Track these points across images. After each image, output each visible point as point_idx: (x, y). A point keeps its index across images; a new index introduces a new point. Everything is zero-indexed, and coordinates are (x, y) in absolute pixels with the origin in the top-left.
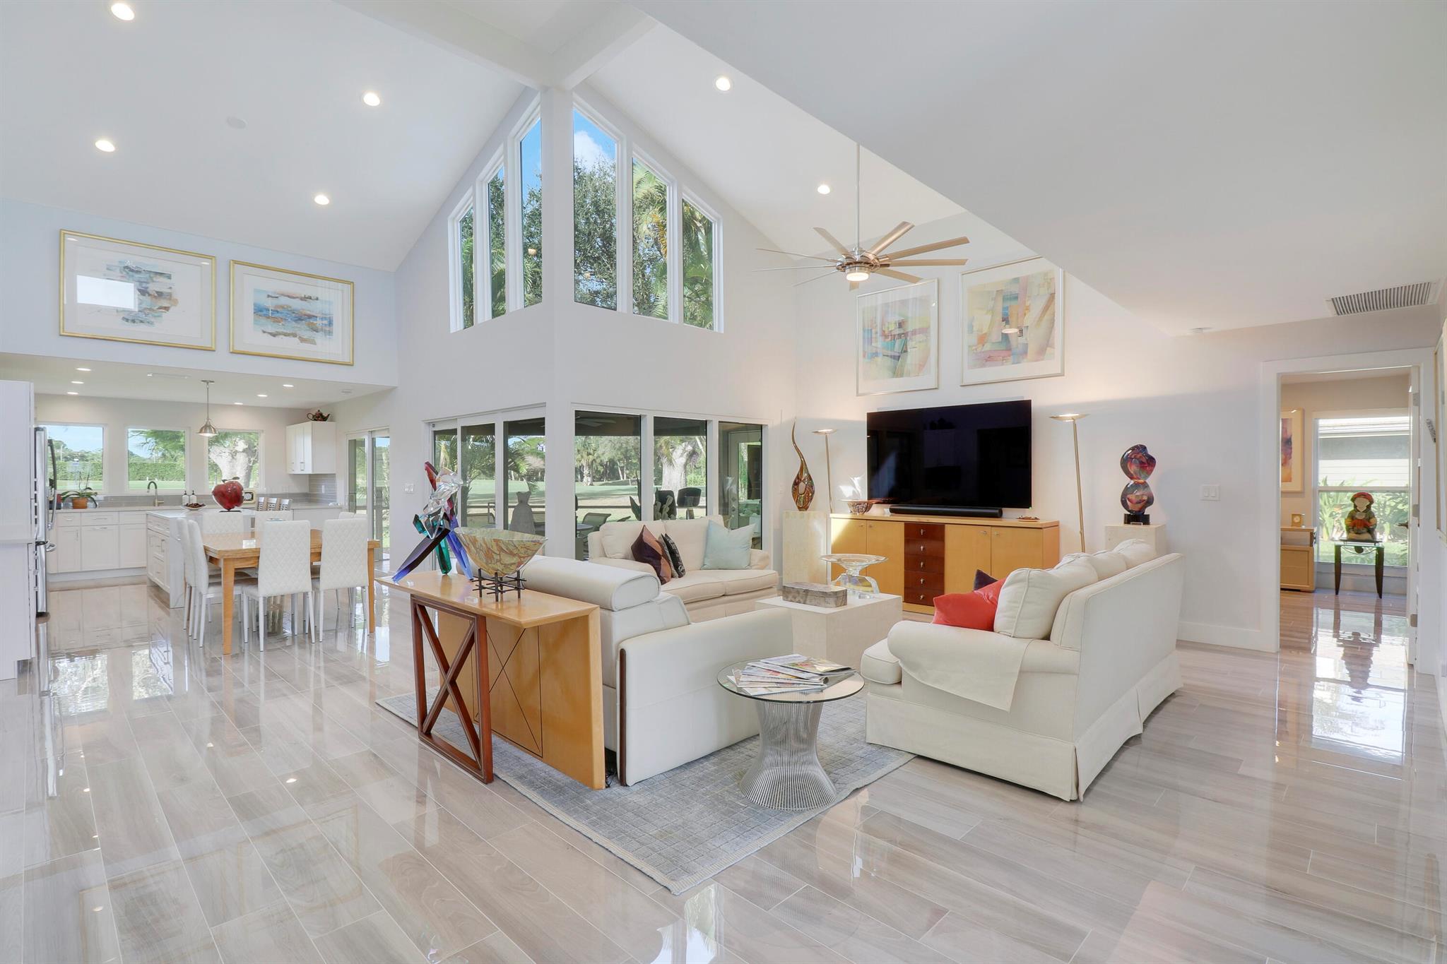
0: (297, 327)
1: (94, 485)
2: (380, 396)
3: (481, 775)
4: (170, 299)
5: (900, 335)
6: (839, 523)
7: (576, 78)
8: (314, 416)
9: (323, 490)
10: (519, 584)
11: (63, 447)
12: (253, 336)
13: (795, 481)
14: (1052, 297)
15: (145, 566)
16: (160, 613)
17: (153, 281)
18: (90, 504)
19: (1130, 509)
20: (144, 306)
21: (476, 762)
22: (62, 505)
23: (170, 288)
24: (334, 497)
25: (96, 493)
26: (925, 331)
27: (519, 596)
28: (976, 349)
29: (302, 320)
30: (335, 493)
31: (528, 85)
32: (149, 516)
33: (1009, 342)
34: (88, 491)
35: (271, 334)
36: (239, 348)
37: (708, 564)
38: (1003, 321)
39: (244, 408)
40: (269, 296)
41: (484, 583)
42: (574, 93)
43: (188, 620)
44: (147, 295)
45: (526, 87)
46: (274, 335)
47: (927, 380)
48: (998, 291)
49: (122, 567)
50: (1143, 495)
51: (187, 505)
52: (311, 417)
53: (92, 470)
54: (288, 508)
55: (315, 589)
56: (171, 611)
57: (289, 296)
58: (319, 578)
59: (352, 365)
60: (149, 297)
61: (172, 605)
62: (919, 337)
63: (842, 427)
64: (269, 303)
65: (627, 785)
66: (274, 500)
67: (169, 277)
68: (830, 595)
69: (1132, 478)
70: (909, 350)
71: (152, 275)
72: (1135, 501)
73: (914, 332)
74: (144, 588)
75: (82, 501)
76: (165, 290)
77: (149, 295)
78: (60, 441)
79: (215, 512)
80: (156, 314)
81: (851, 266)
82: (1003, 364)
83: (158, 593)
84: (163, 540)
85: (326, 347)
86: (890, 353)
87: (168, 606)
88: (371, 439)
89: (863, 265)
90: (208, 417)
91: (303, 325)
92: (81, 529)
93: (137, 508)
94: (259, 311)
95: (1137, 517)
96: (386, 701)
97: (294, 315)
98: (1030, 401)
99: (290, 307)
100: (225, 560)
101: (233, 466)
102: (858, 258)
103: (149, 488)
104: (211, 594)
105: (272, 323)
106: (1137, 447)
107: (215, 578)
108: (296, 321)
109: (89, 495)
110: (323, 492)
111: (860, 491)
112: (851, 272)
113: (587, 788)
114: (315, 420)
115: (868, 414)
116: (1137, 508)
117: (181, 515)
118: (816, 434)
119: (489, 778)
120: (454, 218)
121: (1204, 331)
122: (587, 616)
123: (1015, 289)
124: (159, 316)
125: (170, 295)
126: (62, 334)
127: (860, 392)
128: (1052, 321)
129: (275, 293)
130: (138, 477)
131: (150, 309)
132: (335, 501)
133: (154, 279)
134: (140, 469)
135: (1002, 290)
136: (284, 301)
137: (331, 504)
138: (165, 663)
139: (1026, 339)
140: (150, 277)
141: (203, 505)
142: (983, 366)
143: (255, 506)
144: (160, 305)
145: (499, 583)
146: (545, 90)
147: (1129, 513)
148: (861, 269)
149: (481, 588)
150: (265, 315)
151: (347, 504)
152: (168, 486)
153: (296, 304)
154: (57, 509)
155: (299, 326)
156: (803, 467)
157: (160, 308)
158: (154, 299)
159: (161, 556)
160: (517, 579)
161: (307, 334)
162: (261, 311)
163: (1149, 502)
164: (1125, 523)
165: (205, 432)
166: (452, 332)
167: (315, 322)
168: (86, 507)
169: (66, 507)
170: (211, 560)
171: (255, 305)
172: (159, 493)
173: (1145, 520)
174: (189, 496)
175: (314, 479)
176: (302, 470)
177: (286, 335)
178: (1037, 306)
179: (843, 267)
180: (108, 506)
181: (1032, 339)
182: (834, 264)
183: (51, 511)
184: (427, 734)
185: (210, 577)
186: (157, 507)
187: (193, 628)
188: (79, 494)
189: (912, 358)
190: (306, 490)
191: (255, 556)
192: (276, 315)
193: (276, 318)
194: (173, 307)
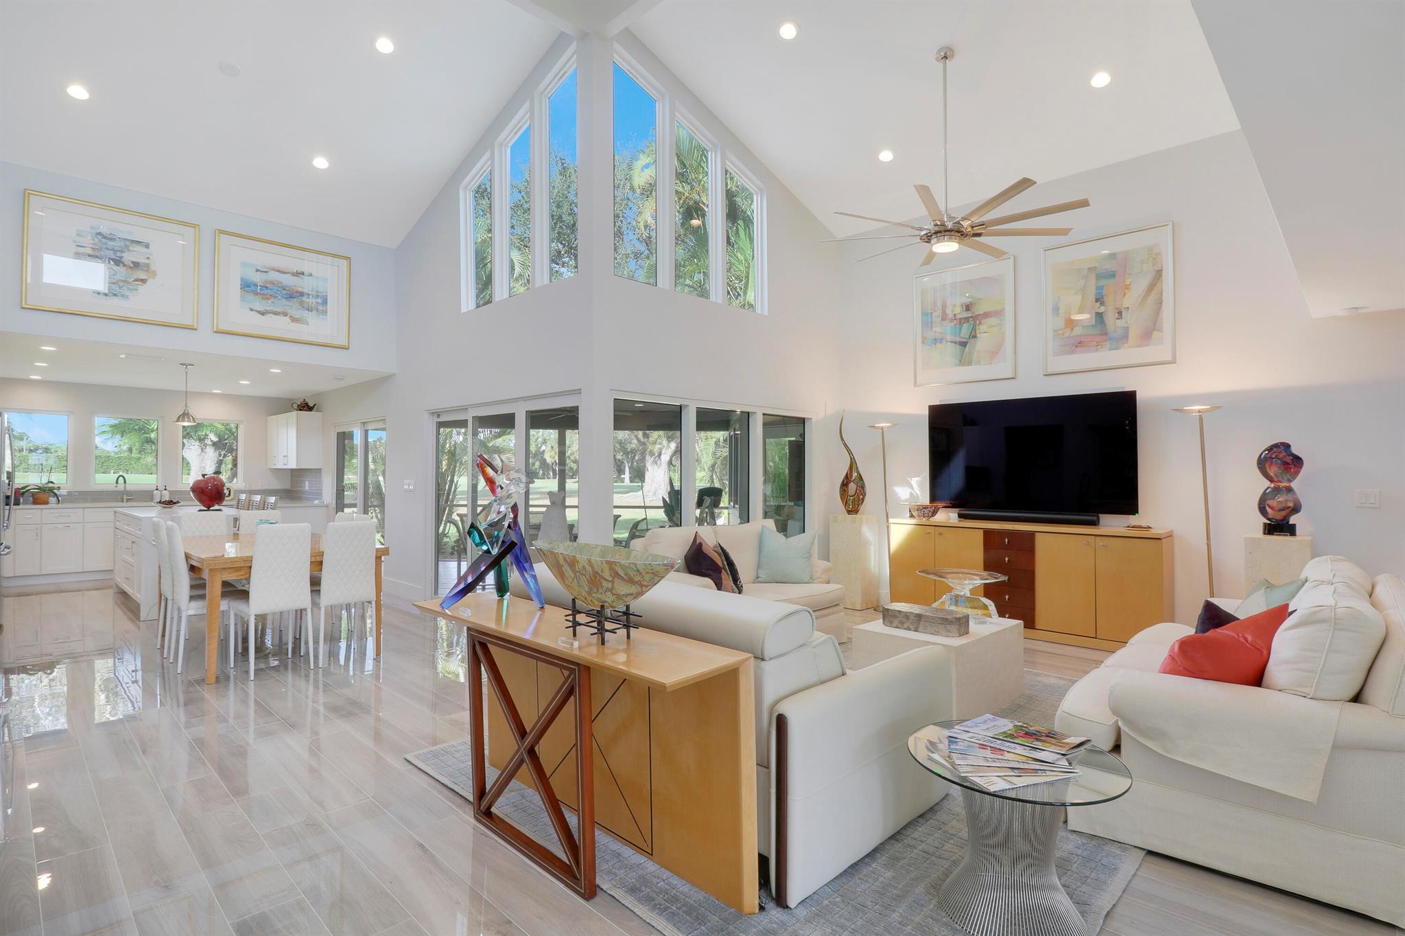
0: (288, 306)
1: (59, 479)
2: (376, 384)
3: (581, 888)
4: (147, 271)
5: (967, 319)
6: (901, 530)
7: (616, 26)
8: (298, 406)
9: (307, 486)
10: (628, 620)
11: (27, 439)
12: (240, 314)
13: (843, 481)
14: (1159, 274)
15: (111, 569)
16: (129, 625)
17: (129, 250)
18: (53, 500)
19: (1270, 517)
20: (118, 277)
21: (569, 867)
22: (21, 500)
23: (148, 258)
24: (319, 494)
25: (59, 488)
26: (999, 313)
27: (628, 636)
28: (1063, 334)
29: (294, 298)
30: (321, 490)
31: (563, 30)
32: (117, 515)
33: (1105, 325)
34: (50, 485)
35: (260, 313)
36: (223, 327)
37: (763, 576)
38: (1096, 302)
39: (223, 397)
40: (257, 270)
41: (581, 618)
42: (615, 42)
43: (163, 636)
44: (122, 265)
45: (562, 32)
46: (262, 313)
47: (1002, 368)
48: (1089, 268)
49: (85, 570)
50: (1286, 501)
51: (160, 502)
52: (295, 406)
53: (56, 463)
54: (274, 507)
55: (315, 604)
56: (142, 624)
57: (279, 271)
58: (319, 591)
59: (348, 349)
60: (125, 268)
61: (143, 615)
62: (992, 321)
63: (899, 421)
64: (258, 278)
65: (787, 907)
66: (258, 498)
67: (147, 246)
68: (952, 622)
69: (1272, 481)
70: (978, 335)
71: (128, 243)
72: (1277, 509)
73: (986, 315)
74: (110, 593)
75: (42, 496)
76: (142, 260)
77: (124, 265)
78: (24, 433)
79: (191, 510)
80: (131, 287)
81: (939, 235)
82: (1096, 351)
83: (127, 602)
84: (133, 542)
85: (317, 327)
86: (958, 339)
87: (138, 617)
88: (363, 432)
89: (953, 233)
90: (186, 404)
91: (294, 303)
92: (41, 528)
93: (104, 504)
94: (247, 286)
95: (1279, 526)
96: (417, 757)
97: (284, 292)
98: (1135, 391)
99: (281, 283)
100: (211, 570)
101: (202, 460)
102: (950, 225)
103: (117, 482)
104: (193, 609)
105: (260, 300)
106: (1276, 446)
107: (198, 588)
108: (286, 298)
109: (51, 490)
110: (307, 488)
111: (918, 492)
112: (938, 241)
113: (732, 910)
114: (301, 410)
115: (930, 406)
116: (1279, 516)
117: (151, 513)
118: (872, 429)
119: (590, 892)
120: (466, 187)
121: (1360, 311)
122: (738, 668)
123: (1110, 266)
124: (135, 289)
125: (148, 266)
126: (24, 306)
127: (918, 382)
128: (1160, 303)
129: (264, 266)
130: (102, 470)
131: (124, 281)
132: (321, 499)
133: (130, 248)
134: (105, 463)
135: (1095, 267)
136: (274, 276)
137: (316, 502)
138: (133, 682)
139: (1126, 322)
140: (125, 245)
141: (178, 502)
142: (1072, 352)
143: (234, 503)
144: (136, 277)
145: (599, 616)
146: (584, 37)
147: (1269, 522)
148: (950, 239)
149: (576, 624)
150: (252, 291)
151: (334, 502)
152: (138, 480)
153: (288, 280)
154: (14, 505)
155: (290, 304)
156: (853, 465)
157: (136, 280)
158: (130, 270)
159: (131, 560)
160: (627, 613)
161: (297, 313)
163: (1296, 509)
164: (1265, 534)
165: (183, 421)
166: (462, 312)
167: (308, 300)
168: (47, 503)
169: (25, 503)
170: (192, 569)
171: (242, 279)
172: (129, 488)
173: (1291, 530)
174: (161, 491)
175: (297, 475)
176: (286, 465)
177: (276, 313)
178: (1139, 286)
179: (928, 238)
180: (72, 502)
181: (1134, 321)
182: (917, 232)
183: (8, 507)
184: (486, 815)
185: (192, 587)
186: (125, 504)
187: (169, 648)
188: (39, 488)
189: (983, 343)
190: (288, 487)
191: (245, 566)
192: (265, 291)
193: (265, 295)
194: (151, 279)
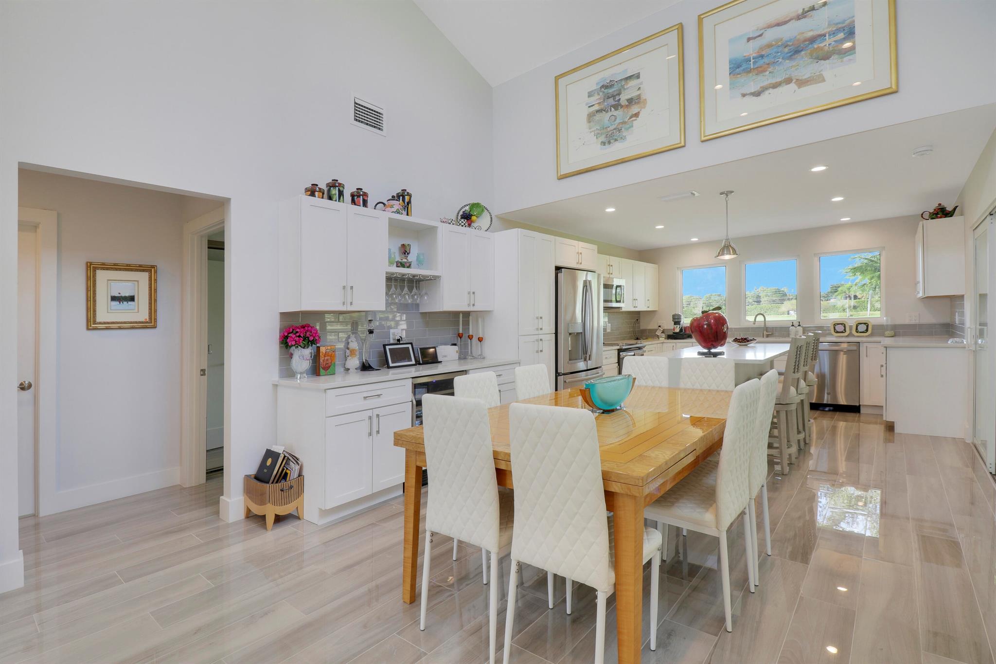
0: (792, 67)
4: (639, 103)
8: (931, 214)
9: (957, 319)
12: (729, 108)
17: (625, 90)
23: (639, 89)
29: (801, 51)
35: (753, 94)
36: (712, 131)
39: (859, 225)
40: (749, 39)
44: (620, 108)
46: (757, 94)
52: (926, 215)
57: (778, 25)
60: (622, 109)
64: (750, 50)
67: (638, 77)
71: (623, 83)
76: (635, 94)
77: (622, 107)
80: (628, 126)
91: (803, 59)
94: (737, 67)
97: (786, 50)
99: (781, 40)
105: (754, 77)
108: (790, 58)
110: (957, 322)
114: (933, 219)
124: (631, 127)
125: (639, 98)
126: (559, 177)
129: (758, 30)
131: (622, 123)
133: (626, 87)
136: (771, 35)
140: (621, 86)
144: (631, 114)
150: (744, 70)
153: (791, 31)
155: (795, 63)
157: (631, 117)
158: (626, 110)
161: (809, 70)
162: (739, 66)
167: (822, 45)
171: (730, 61)
176: (919, 293)
177: (775, 86)
190: (947, 320)
192: (761, 62)
193: (761, 67)
194: (642, 110)
